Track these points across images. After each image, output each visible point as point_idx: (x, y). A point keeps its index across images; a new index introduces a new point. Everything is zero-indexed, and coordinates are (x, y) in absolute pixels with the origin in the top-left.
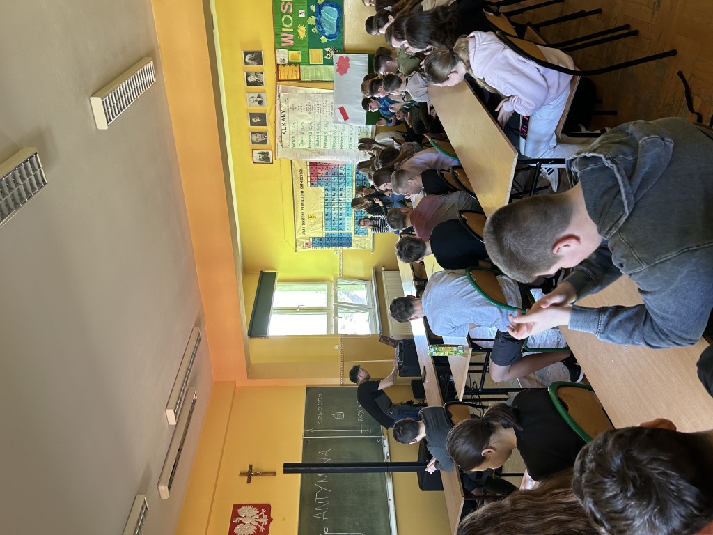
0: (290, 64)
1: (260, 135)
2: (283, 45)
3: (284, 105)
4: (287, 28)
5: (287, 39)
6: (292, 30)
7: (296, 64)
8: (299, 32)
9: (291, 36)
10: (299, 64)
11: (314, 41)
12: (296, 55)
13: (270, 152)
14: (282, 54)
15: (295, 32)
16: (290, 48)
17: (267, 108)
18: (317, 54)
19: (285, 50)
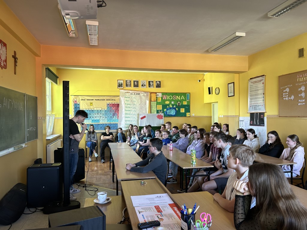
0: (157, 98)
1: (130, 84)
2: (163, 96)
3: (142, 94)
4: (168, 97)
5: (165, 97)
6: (168, 99)
7: (157, 100)
8: (167, 102)
9: (166, 99)
10: (157, 101)
11: (164, 106)
12: (160, 100)
13: (122, 88)
14: (160, 95)
15: (167, 100)
16: (162, 98)
17: (140, 88)
18: (160, 107)
19: (161, 96)
